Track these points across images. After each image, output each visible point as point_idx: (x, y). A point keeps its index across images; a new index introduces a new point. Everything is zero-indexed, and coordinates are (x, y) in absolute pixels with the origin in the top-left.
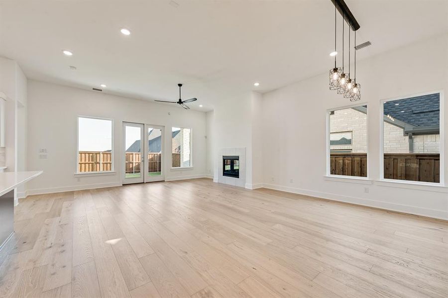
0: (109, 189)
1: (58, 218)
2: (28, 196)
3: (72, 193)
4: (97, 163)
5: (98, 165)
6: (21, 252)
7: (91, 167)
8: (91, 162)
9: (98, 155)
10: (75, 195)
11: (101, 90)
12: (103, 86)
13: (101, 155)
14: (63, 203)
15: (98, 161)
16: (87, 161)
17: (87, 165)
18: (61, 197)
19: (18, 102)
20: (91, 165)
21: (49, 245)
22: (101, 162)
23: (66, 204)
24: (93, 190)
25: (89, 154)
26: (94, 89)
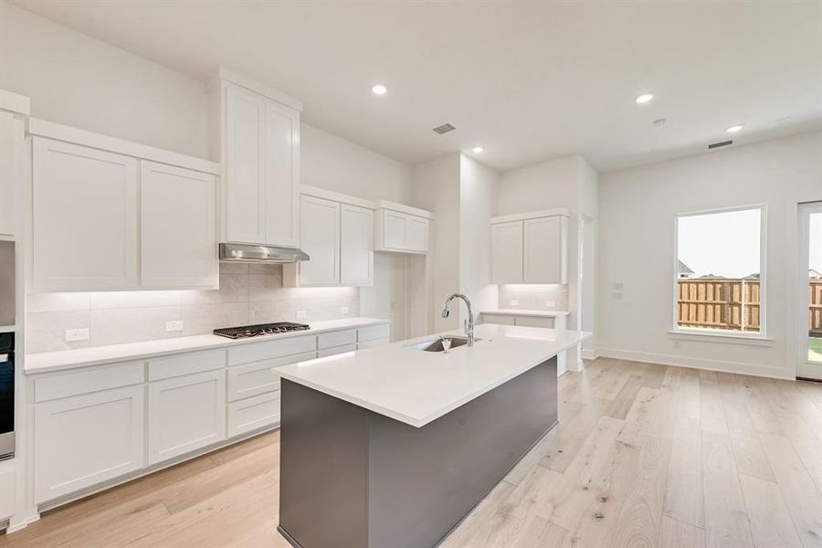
0: (750, 381)
1: (621, 421)
2: (599, 358)
3: (661, 369)
4: (732, 304)
5: (736, 309)
6: (550, 469)
7: (718, 312)
8: (718, 301)
9: (736, 287)
10: (666, 377)
11: (731, 142)
12: (734, 130)
13: (745, 287)
14: (639, 389)
15: (736, 299)
16: (710, 299)
17: (710, 307)
18: (640, 373)
19: (583, 214)
20: (718, 307)
21: (585, 483)
22: (743, 303)
23: (644, 392)
24: (709, 372)
25: (714, 284)
26: (710, 147)
